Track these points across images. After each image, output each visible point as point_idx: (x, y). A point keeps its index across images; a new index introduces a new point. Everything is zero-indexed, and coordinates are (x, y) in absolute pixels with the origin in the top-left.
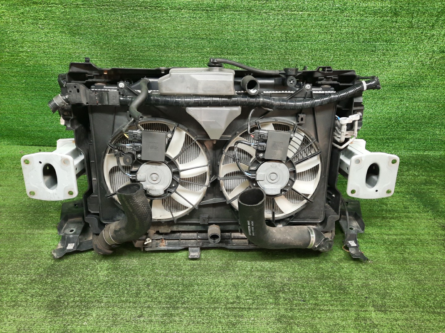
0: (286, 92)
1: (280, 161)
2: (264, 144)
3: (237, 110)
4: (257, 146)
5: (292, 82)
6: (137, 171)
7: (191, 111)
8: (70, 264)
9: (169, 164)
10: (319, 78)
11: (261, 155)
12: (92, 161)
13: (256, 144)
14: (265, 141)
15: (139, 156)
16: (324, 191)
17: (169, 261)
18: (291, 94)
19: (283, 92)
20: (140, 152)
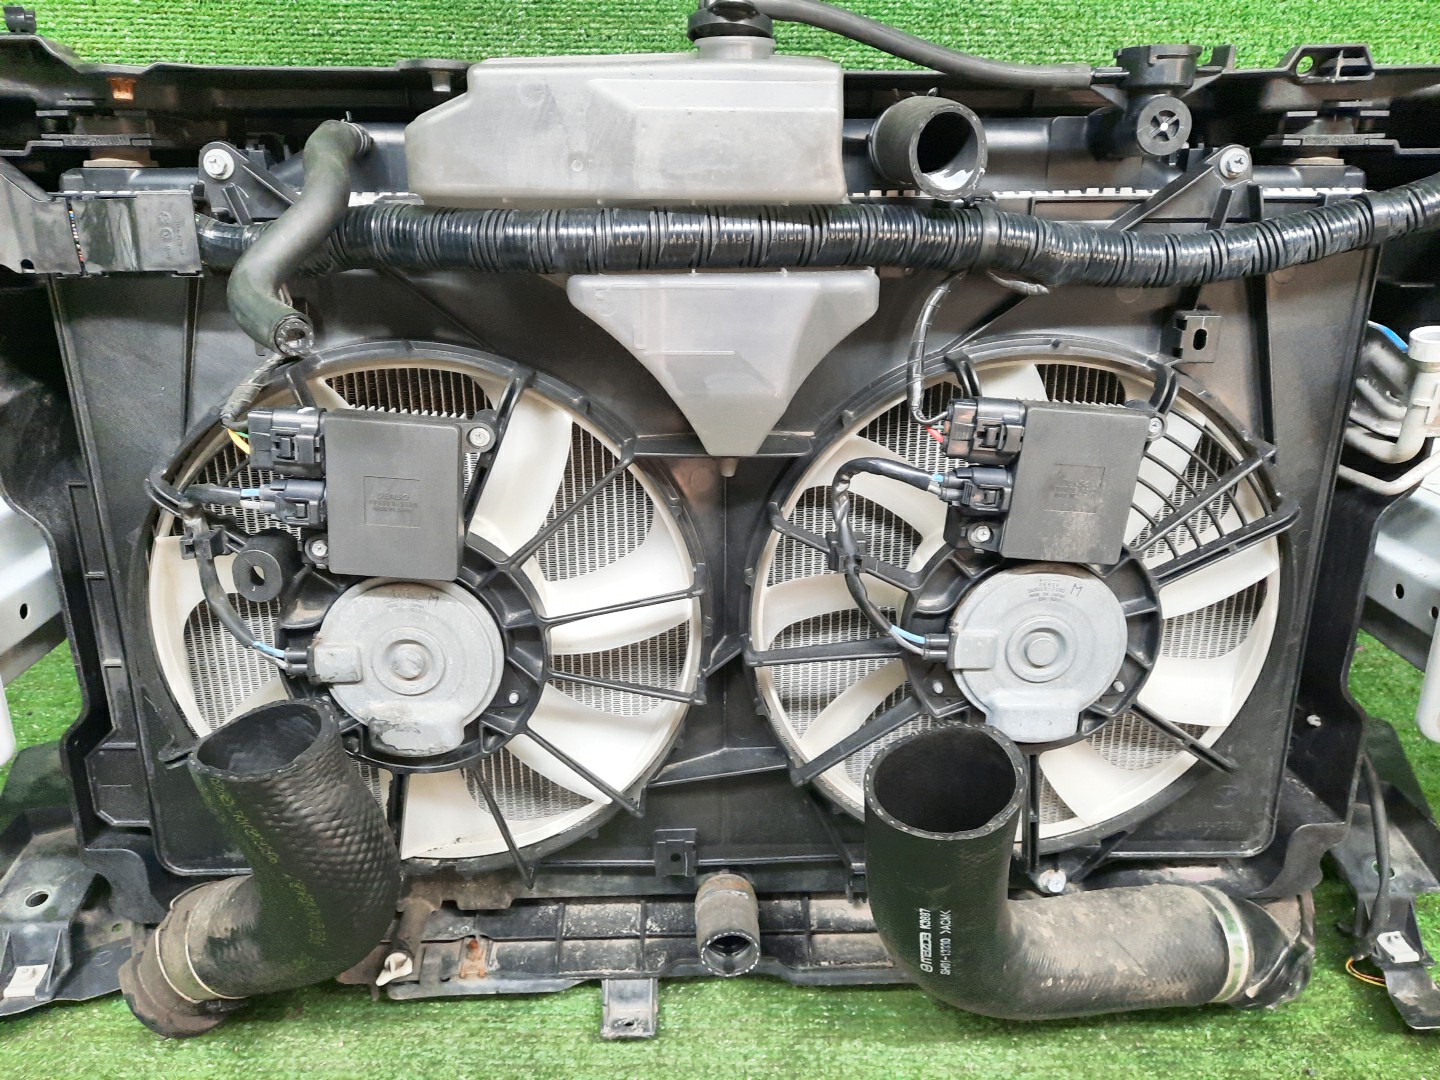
0: (1109, 192)
1: (1081, 569)
2: (999, 477)
3: (860, 288)
4: (961, 487)
5: (1164, 127)
6: (318, 628)
7: (598, 295)
8: (25, 1070)
9: (485, 587)
10: (1290, 114)
11: (980, 535)
12: (91, 574)
13: (954, 479)
14: (1010, 463)
15: (318, 550)
16: (1281, 709)
17: (506, 1049)
18: (1142, 201)
19: (1092, 192)
20: (318, 532)
